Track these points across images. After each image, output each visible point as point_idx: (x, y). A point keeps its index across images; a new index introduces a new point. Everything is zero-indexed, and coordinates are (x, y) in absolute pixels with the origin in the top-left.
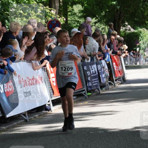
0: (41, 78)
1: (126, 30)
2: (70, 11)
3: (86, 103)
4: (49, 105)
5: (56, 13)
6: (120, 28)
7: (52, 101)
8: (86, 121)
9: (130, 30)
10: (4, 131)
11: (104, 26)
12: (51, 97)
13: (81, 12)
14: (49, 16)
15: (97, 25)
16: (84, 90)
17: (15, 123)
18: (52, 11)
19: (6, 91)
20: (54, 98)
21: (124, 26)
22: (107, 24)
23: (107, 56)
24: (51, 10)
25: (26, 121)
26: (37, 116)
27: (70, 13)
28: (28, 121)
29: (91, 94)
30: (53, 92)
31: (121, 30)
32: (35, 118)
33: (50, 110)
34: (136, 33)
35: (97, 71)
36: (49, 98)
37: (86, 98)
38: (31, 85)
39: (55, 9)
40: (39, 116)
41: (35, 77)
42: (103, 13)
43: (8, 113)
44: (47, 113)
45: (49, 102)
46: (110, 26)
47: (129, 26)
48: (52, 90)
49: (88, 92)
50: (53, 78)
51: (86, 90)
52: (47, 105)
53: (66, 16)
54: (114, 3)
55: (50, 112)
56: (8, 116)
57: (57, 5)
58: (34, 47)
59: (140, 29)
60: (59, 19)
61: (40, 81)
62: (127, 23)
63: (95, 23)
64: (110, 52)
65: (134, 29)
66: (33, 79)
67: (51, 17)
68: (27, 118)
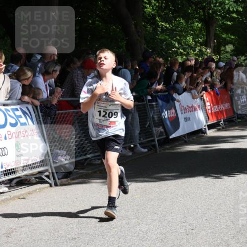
0: (199, 106)
3: (237, 128)
4: (205, 129)
5: (211, 52)
7: (208, 126)
8: (237, 143)
10: (168, 149)
12: (207, 122)
13: (232, 51)
14: (205, 54)
16: (235, 117)
17: (177, 144)
18: (208, 50)
19: (169, 116)
20: (209, 123)
24: (206, 49)
25: (186, 141)
26: (195, 138)
27: (222, 52)
28: (187, 141)
29: (240, 120)
30: (209, 118)
32: (193, 139)
33: (206, 133)
36: (205, 123)
37: (236, 123)
38: (191, 112)
39: (210, 48)
40: (197, 138)
41: (194, 105)
43: (171, 135)
44: (203, 136)
45: (205, 126)
48: (208, 116)
49: (238, 118)
50: (208, 106)
51: (236, 117)
52: (203, 129)
53: (219, 54)
55: (206, 135)
56: (171, 137)
57: (212, 45)
60: (214, 57)
61: (198, 109)
66: (192, 106)
67: (207, 55)
68: (187, 139)
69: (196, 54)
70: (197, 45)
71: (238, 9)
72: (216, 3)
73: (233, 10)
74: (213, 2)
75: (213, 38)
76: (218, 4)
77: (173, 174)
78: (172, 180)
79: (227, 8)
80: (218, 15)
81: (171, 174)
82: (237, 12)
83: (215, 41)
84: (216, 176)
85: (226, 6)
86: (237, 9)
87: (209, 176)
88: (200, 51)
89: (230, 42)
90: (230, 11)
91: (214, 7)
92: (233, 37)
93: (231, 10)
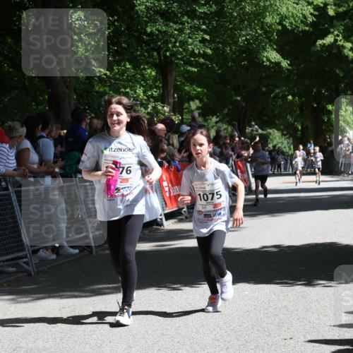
0: (152, 187)
1: (252, 131)
2: (186, 108)
4: (161, 219)
5: (170, 111)
6: (246, 129)
7: (165, 215)
9: (257, 131)
11: (226, 127)
12: (164, 210)
13: (198, 108)
14: (161, 114)
15: (218, 124)
18: (165, 108)
20: (166, 212)
21: (251, 126)
22: (230, 123)
23: (231, 161)
24: (163, 107)
27: (186, 110)
30: (166, 204)
31: (247, 130)
33: (161, 225)
34: (265, 134)
36: (160, 211)
39: (169, 104)
40: (149, 232)
42: (226, 111)
44: (158, 229)
45: (161, 215)
46: (233, 126)
47: (256, 127)
48: (165, 201)
50: (166, 187)
52: (159, 220)
53: (181, 114)
54: (239, 98)
55: (162, 228)
57: (171, 100)
59: (269, 130)
60: (173, 117)
61: (150, 191)
62: (253, 123)
63: (217, 122)
64: (234, 157)
65: (262, 130)
67: (164, 115)
69: (148, 114)
70: (150, 101)
71: (206, 50)
72: (175, 42)
73: (199, 52)
74: (171, 41)
75: (172, 90)
76: (178, 44)
77: (114, 285)
78: (112, 293)
79: (191, 49)
80: (179, 59)
81: (111, 286)
82: (204, 55)
83: (176, 95)
84: (175, 286)
85: (190, 47)
86: (204, 51)
87: (165, 287)
88: (155, 108)
89: (197, 97)
90: (195, 54)
91: (172, 47)
92: (199, 90)
93: (197, 51)
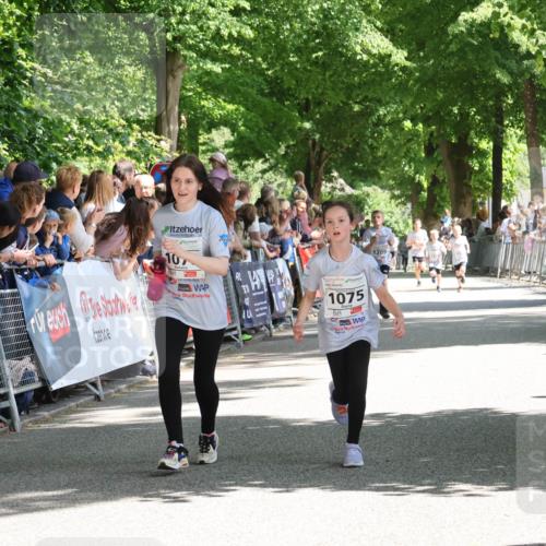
0: (135, 298)
1: (334, 189)
2: (204, 144)
3: (240, 358)
4: (152, 362)
5: (171, 147)
6: (320, 185)
8: (239, 401)
9: (342, 190)
10: (46, 421)
11: (283, 180)
14: (156, 154)
15: (267, 175)
16: (235, 329)
17: (73, 404)
18: (162, 143)
19: (51, 327)
21: (330, 180)
22: (290, 173)
23: (290, 248)
24: (159, 141)
25: (98, 398)
26: (123, 386)
27: (204, 148)
28: (102, 398)
29: (250, 337)
31: (323, 188)
32: (119, 391)
34: (357, 197)
35: (265, 284)
37: (238, 346)
38: (111, 314)
39: (170, 137)
40: (129, 387)
41: (120, 296)
42: (282, 151)
43: (54, 382)
44: (147, 382)
45: (152, 354)
47: (341, 181)
49: (243, 333)
51: (239, 328)
52: (148, 363)
54: (307, 125)
55: (154, 378)
56: (54, 387)
57: (174, 128)
58: (123, 227)
59: (365, 189)
61: (131, 306)
62: (335, 174)
63: (264, 172)
64: (297, 240)
65: (353, 187)
66: (117, 300)
67: (160, 156)
68: (100, 392)
69: (129, 153)
70: (132, 129)
71: (243, 31)
72: (183, 13)
73: (230, 34)
74: (174, 11)
75: (177, 108)
76: (188, 17)
77: (55, 493)
78: (52, 508)
79: (213, 28)
80: (190, 48)
81: (50, 493)
82: (239, 40)
83: (183, 118)
84: (178, 494)
85: (210, 23)
86: (239, 32)
87: (158, 496)
88: (141, 142)
89: (226, 122)
90: (222, 37)
91: (178, 23)
92: (231, 107)
93: (225, 32)
